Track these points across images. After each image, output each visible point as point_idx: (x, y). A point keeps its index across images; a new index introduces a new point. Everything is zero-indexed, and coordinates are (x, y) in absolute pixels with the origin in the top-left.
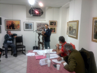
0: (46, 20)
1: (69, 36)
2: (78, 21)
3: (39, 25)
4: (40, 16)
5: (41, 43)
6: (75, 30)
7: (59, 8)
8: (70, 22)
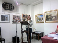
1: (46, 22)
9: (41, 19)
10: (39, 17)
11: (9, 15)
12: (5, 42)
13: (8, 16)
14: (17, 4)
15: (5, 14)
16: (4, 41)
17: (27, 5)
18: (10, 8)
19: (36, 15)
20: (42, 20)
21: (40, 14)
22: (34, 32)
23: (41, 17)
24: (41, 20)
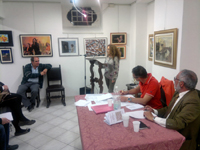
0: (104, 31)
1: (156, 63)
2: (177, 30)
3: (90, 44)
4: (90, 24)
5: (96, 80)
6: (170, 49)
7: (130, 5)
8: (156, 33)
13: (75, 42)
15: (68, 38)
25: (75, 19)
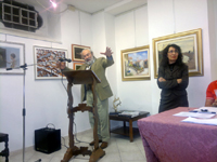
3: (43, 56)
9: (141, 64)
10: (135, 57)
11: (21, 47)
12: (6, 145)
13: (18, 50)
14: (55, 5)
15: (6, 42)
16: (4, 143)
17: (92, 14)
18: (25, 21)
19: (123, 52)
20: (146, 70)
21: (138, 46)
22: (116, 113)
23: (140, 57)
24: (142, 70)
25: (8, 17)
